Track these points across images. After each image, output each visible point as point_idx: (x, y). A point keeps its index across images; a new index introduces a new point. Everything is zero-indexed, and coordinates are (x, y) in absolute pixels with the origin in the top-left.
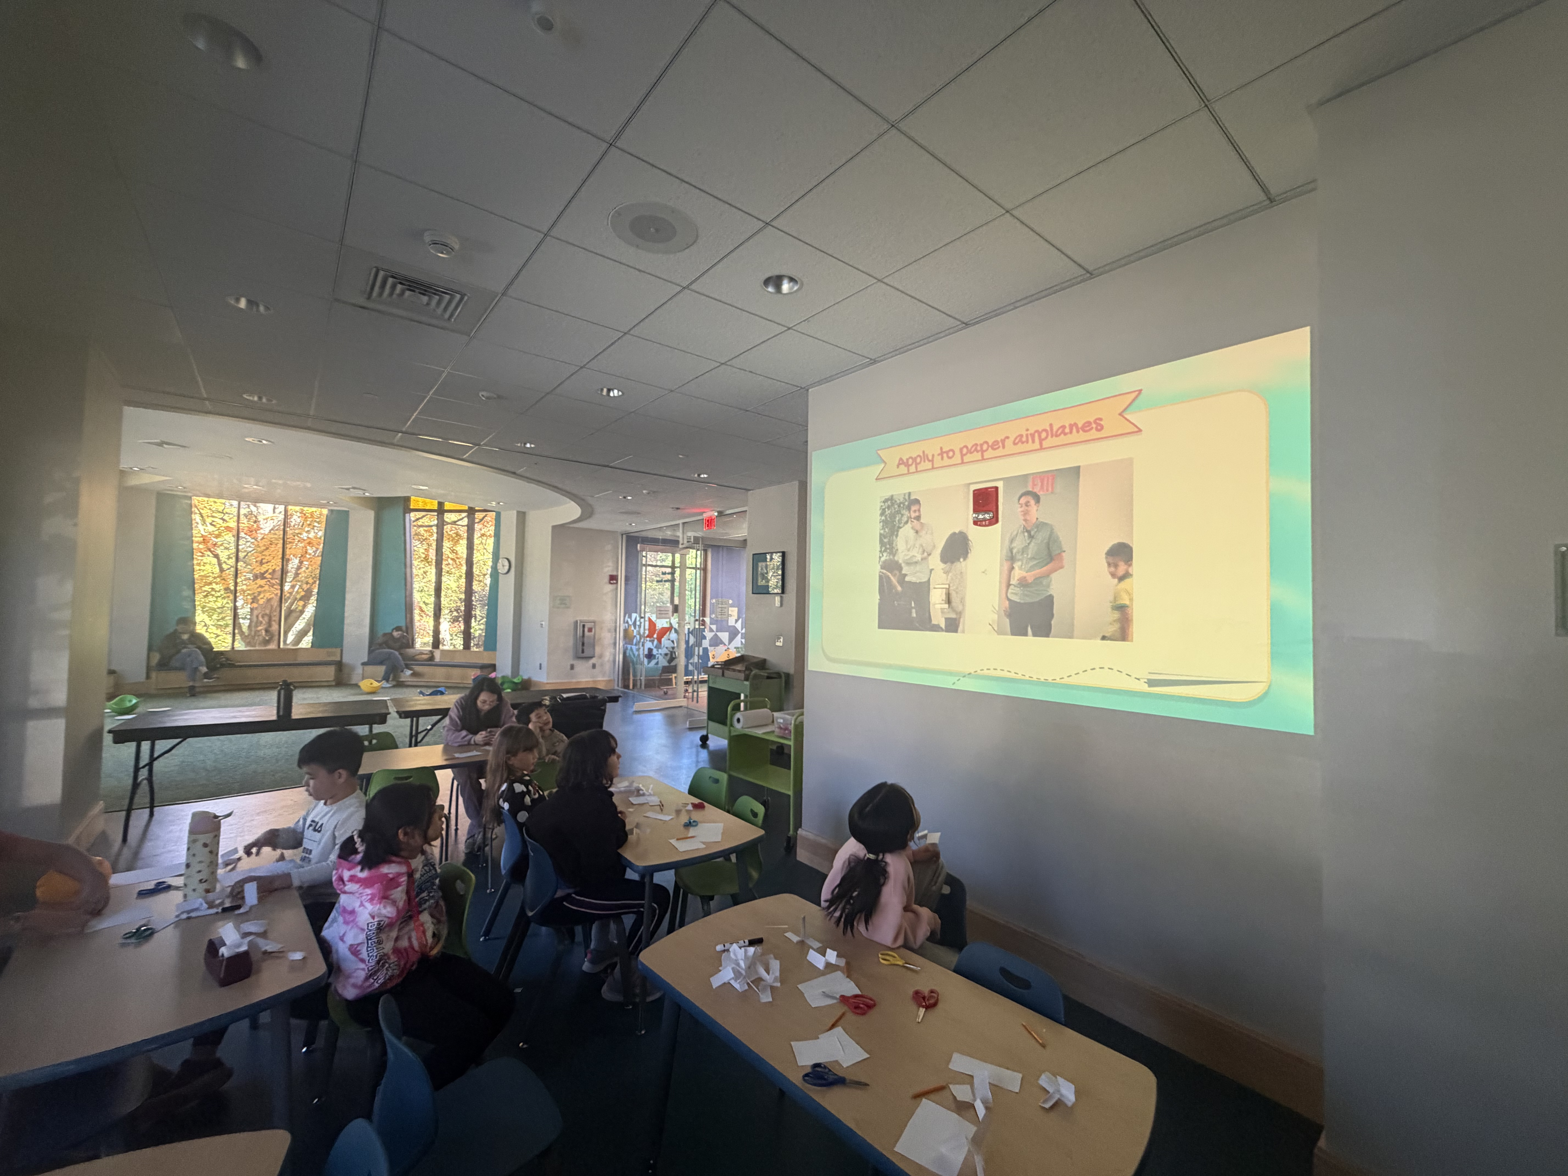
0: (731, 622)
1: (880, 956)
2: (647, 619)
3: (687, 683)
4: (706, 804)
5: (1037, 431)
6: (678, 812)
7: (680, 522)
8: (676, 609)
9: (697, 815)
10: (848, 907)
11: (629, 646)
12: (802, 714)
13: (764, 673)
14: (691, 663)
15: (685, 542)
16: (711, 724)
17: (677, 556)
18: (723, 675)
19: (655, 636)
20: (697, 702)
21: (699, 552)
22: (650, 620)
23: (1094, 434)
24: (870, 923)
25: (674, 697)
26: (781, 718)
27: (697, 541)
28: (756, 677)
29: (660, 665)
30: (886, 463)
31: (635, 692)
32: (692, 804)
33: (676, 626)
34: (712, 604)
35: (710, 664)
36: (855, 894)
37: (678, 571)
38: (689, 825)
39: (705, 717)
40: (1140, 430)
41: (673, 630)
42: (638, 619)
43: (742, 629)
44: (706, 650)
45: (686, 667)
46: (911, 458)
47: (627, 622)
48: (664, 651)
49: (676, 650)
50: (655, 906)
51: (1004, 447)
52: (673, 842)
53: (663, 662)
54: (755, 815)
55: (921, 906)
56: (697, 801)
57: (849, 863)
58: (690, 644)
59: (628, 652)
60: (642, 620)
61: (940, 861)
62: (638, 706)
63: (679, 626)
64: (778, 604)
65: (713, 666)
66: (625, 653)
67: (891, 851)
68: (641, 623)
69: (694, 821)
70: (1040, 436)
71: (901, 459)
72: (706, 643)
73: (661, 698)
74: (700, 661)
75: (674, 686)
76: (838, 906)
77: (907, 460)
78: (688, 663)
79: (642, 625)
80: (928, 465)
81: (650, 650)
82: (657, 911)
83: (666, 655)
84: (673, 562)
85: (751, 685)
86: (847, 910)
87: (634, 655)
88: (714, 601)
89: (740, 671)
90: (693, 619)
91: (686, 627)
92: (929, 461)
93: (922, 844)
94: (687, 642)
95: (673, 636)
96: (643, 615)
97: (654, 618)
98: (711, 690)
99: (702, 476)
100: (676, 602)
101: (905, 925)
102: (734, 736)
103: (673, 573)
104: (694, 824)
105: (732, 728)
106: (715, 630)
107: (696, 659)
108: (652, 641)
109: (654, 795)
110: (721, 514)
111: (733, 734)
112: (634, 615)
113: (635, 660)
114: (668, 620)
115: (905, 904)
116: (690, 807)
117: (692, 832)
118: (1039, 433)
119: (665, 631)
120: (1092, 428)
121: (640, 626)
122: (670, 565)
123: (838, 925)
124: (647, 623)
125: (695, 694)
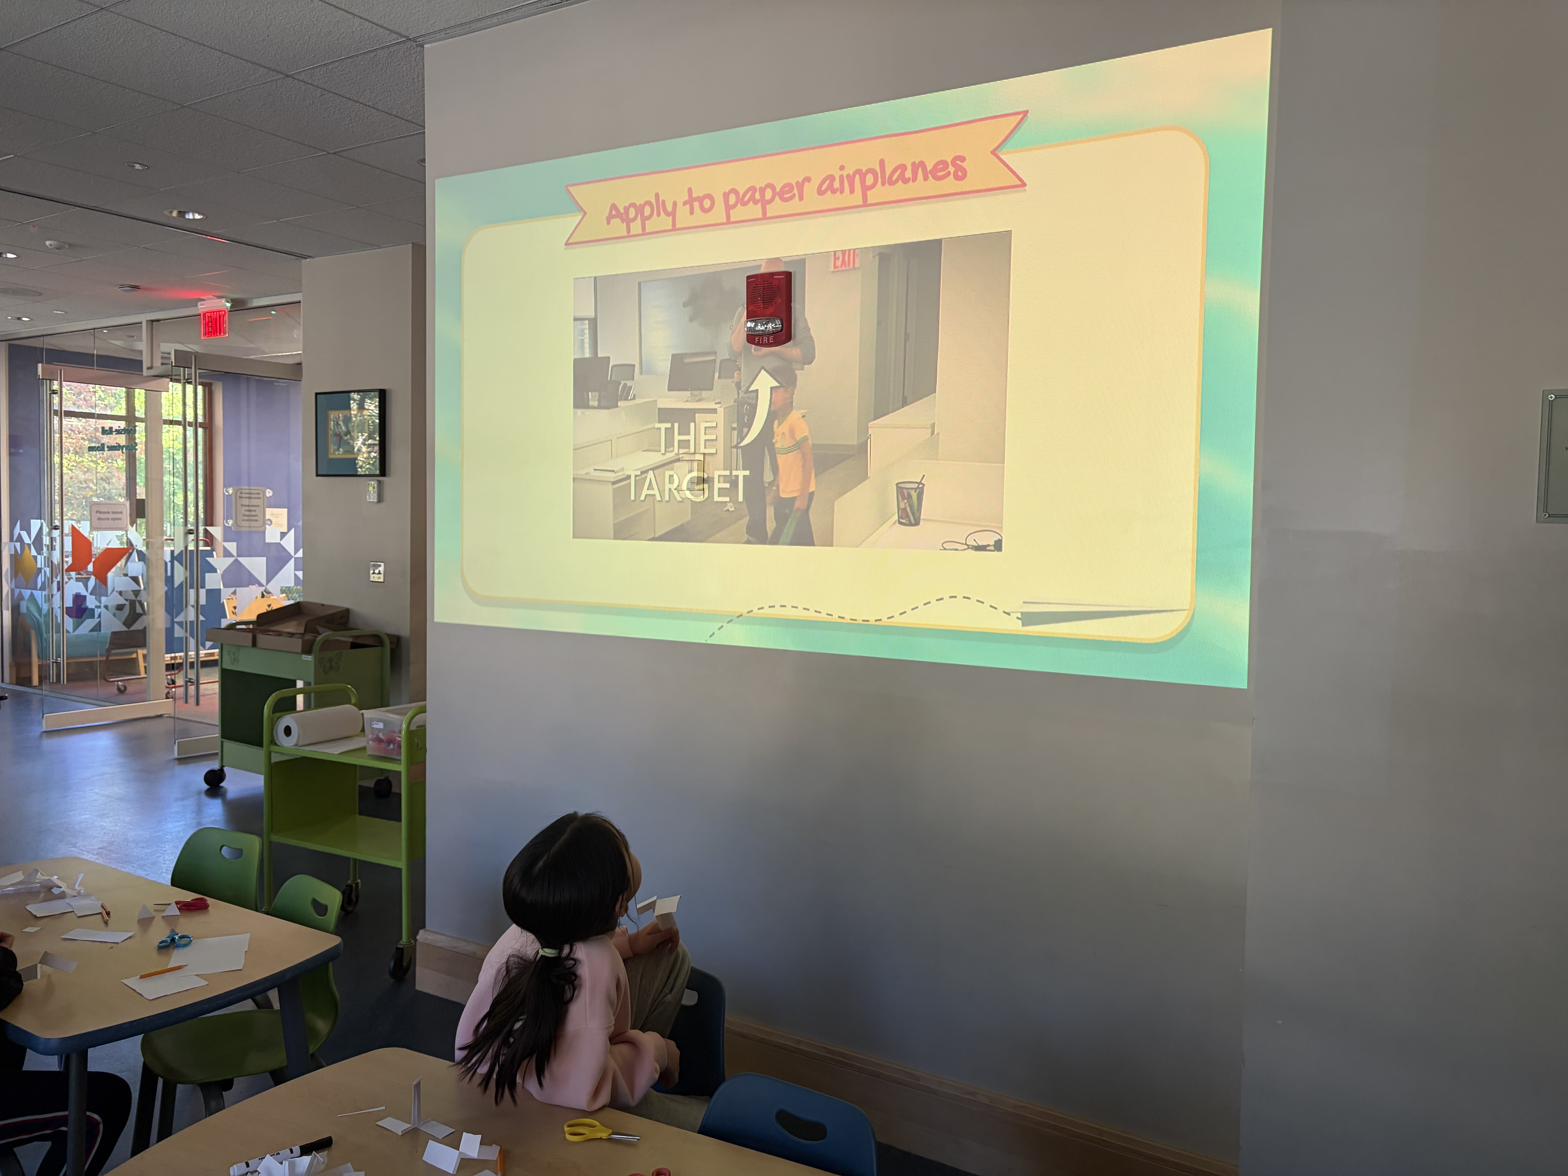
0: (272, 536)
1: (566, 1129)
2: (67, 530)
3: (170, 667)
4: (209, 900)
5: (858, 172)
6: (145, 922)
7: (143, 318)
8: (139, 509)
9: (188, 925)
10: (504, 1051)
11: (27, 593)
12: (423, 710)
13: (345, 637)
14: (180, 624)
15: (157, 363)
16: (229, 745)
17: (140, 395)
18: (254, 644)
19: (90, 568)
20: (198, 704)
21: (190, 388)
22: (75, 532)
23: (950, 184)
24: (546, 1074)
25: (141, 697)
26: (380, 721)
27: (183, 359)
28: (327, 645)
29: (106, 631)
30: (585, 213)
31: (46, 690)
32: (177, 903)
33: (139, 543)
34: (228, 498)
35: (224, 623)
36: (518, 1025)
37: (140, 427)
38: (170, 945)
39: (217, 734)
40: (1024, 184)
41: (135, 554)
42: (46, 530)
43: (296, 552)
44: (214, 595)
45: (170, 631)
46: (633, 205)
47: (20, 539)
48: (112, 600)
49: (143, 597)
50: (96, 1116)
51: (801, 198)
52: (133, 982)
53: (112, 624)
54: (321, 908)
55: (643, 1029)
56: (189, 896)
57: (508, 971)
58: (176, 584)
59: (24, 606)
60: (56, 533)
61: (679, 948)
62: (51, 720)
63: (147, 548)
64: (372, 497)
65: (232, 627)
66: (16, 610)
67: (584, 936)
68: (52, 540)
69: (182, 937)
70: (863, 181)
71: (614, 207)
72: (213, 581)
73: (108, 700)
74: (201, 618)
75: (143, 675)
76: (487, 1051)
77: (627, 209)
78: (173, 623)
79: (57, 544)
80: (665, 222)
81: (79, 599)
82: (101, 1127)
83: (120, 608)
84: (130, 407)
85: (319, 662)
86: (502, 1058)
87: (40, 610)
88: (231, 491)
89: (292, 635)
90: (181, 530)
91: (167, 550)
92: (668, 214)
93: (647, 921)
94: (169, 580)
95: (136, 567)
96: (57, 523)
97: (84, 528)
98: (229, 679)
99: (190, 216)
100: (141, 493)
101: (613, 1065)
102: (276, 763)
103: (130, 432)
104: (183, 941)
105: (273, 748)
106: (235, 553)
107: (191, 614)
108: (85, 582)
109: (87, 895)
110: (238, 305)
111: (275, 758)
112: (35, 525)
113: (42, 620)
114: (120, 533)
115: (612, 1028)
116: (174, 911)
117: (177, 957)
118: (862, 175)
119: (111, 557)
120: (949, 173)
121: (52, 547)
122: (123, 413)
123: (486, 1088)
124: (68, 541)
125: (192, 689)
